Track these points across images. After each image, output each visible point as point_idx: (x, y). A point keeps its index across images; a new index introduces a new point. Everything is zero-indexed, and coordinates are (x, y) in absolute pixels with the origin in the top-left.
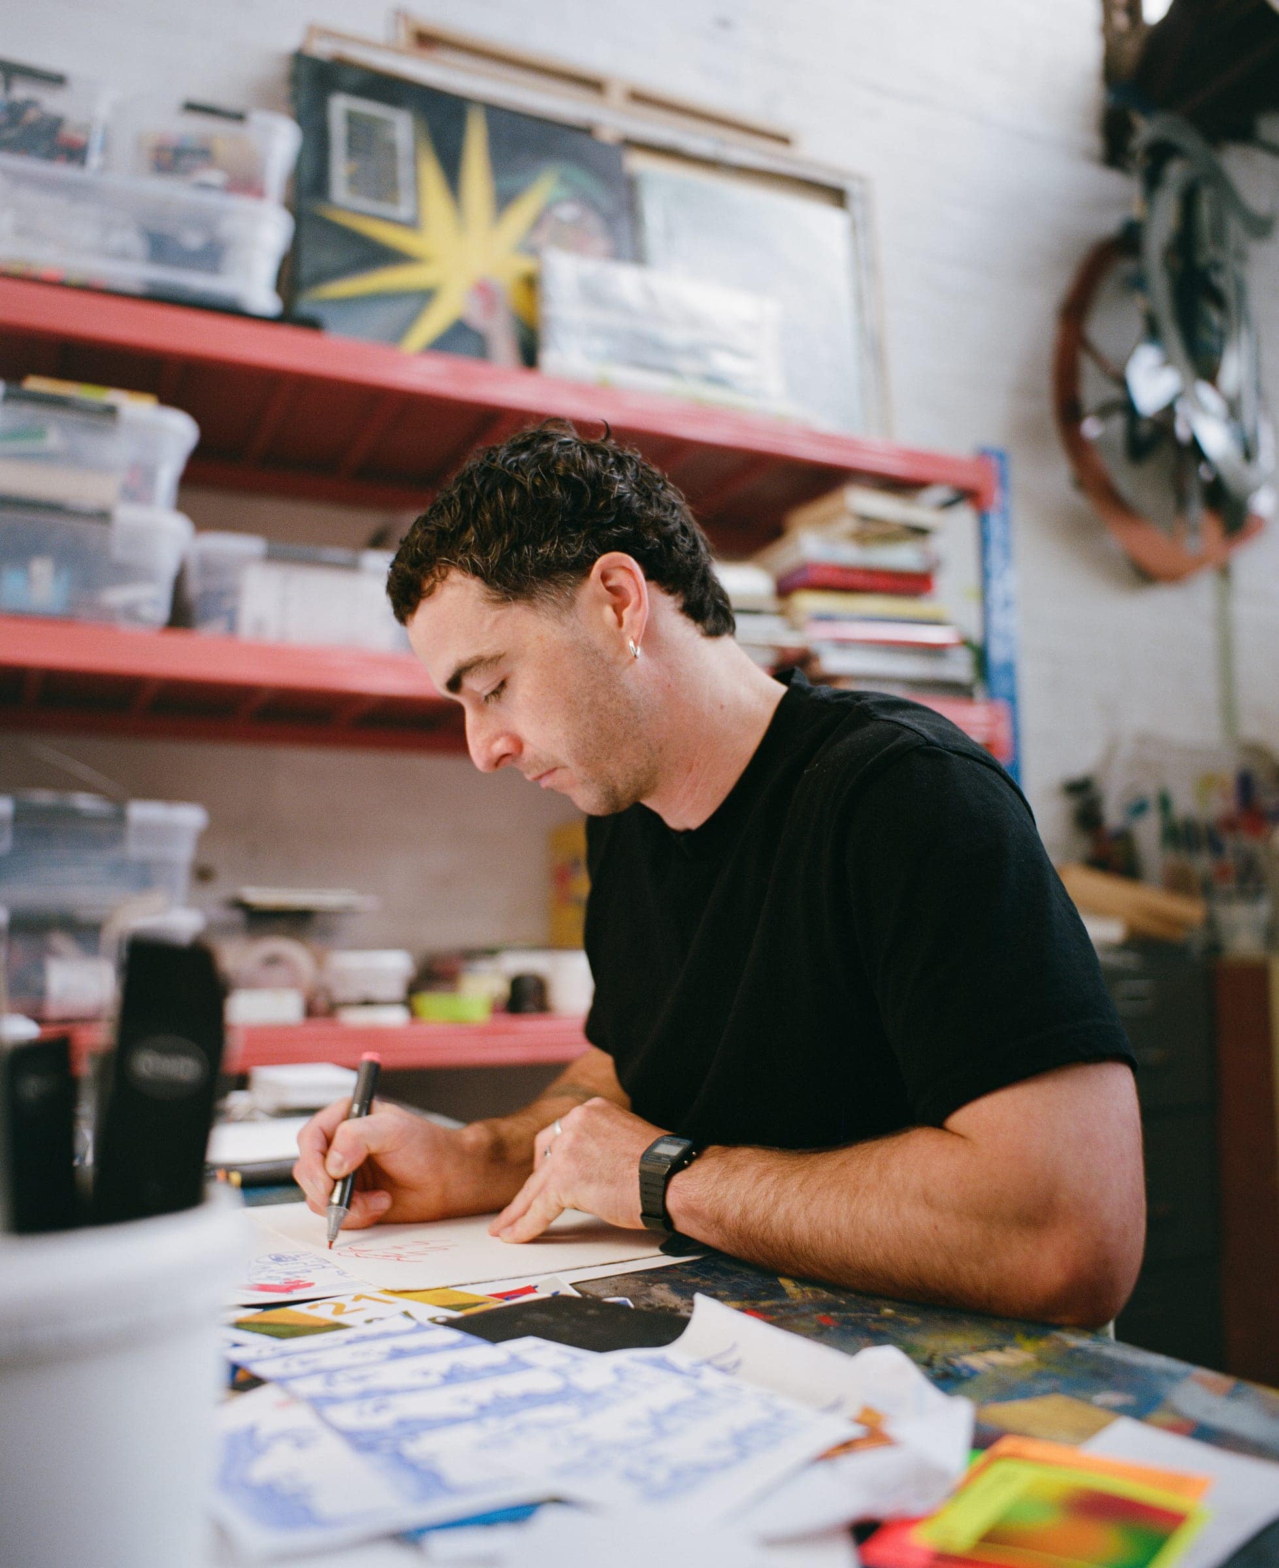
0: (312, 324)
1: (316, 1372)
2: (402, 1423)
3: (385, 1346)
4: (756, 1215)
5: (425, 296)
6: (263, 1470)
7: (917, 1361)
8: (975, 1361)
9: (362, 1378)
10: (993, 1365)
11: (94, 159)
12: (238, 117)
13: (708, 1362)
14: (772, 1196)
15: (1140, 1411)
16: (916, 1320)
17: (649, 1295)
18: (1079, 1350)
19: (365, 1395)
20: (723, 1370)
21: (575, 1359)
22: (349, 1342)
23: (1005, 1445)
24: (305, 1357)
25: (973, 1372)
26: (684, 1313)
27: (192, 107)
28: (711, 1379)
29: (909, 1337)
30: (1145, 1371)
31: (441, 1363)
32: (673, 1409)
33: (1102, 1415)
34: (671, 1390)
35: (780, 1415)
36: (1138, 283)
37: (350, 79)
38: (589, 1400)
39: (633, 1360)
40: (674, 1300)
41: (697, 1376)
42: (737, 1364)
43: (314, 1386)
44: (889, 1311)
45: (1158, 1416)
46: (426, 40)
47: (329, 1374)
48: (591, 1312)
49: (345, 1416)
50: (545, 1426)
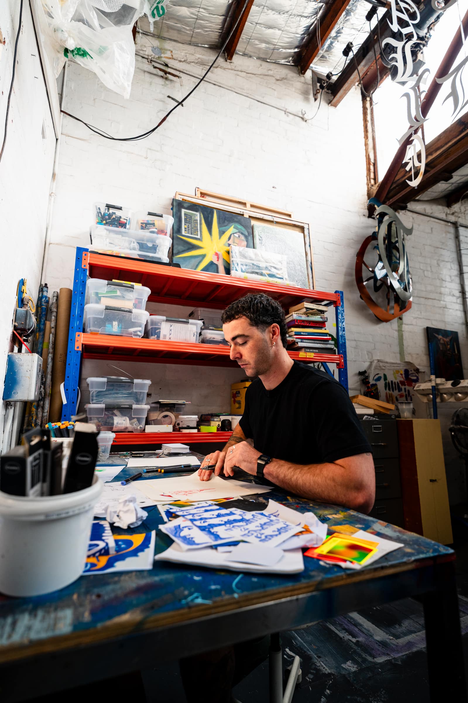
0: (178, 266)
1: (190, 514)
2: (209, 525)
3: (204, 509)
4: (288, 477)
5: (204, 256)
6: (182, 534)
7: (317, 516)
8: (330, 517)
9: (200, 516)
10: (334, 518)
11: (128, 226)
12: (161, 216)
13: (272, 514)
14: (292, 473)
15: (365, 529)
16: (317, 507)
17: (258, 500)
18: (353, 515)
19: (201, 519)
20: (275, 516)
21: (244, 513)
22: (195, 508)
23: (335, 535)
24: (187, 511)
25: (329, 519)
26: (266, 504)
27: (150, 214)
28: (272, 518)
29: (316, 511)
30: (368, 520)
31: (216, 513)
32: (265, 524)
33: (357, 529)
34: (265, 520)
35: (287, 526)
36: (377, 247)
37: (186, 205)
38: (248, 521)
39: (256, 513)
40: (264, 501)
41: (270, 517)
42: (278, 515)
43: (190, 517)
44: (311, 505)
45: (369, 530)
46: (203, 195)
47: (193, 515)
48: (246, 503)
49: (198, 523)
50: (238, 526)
